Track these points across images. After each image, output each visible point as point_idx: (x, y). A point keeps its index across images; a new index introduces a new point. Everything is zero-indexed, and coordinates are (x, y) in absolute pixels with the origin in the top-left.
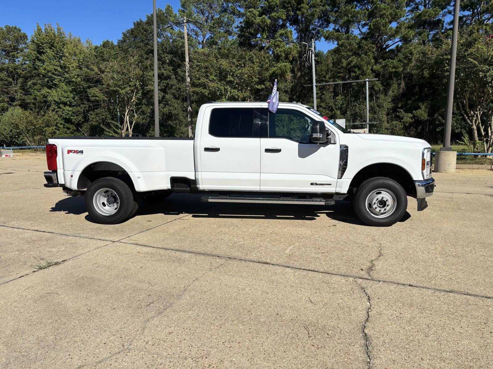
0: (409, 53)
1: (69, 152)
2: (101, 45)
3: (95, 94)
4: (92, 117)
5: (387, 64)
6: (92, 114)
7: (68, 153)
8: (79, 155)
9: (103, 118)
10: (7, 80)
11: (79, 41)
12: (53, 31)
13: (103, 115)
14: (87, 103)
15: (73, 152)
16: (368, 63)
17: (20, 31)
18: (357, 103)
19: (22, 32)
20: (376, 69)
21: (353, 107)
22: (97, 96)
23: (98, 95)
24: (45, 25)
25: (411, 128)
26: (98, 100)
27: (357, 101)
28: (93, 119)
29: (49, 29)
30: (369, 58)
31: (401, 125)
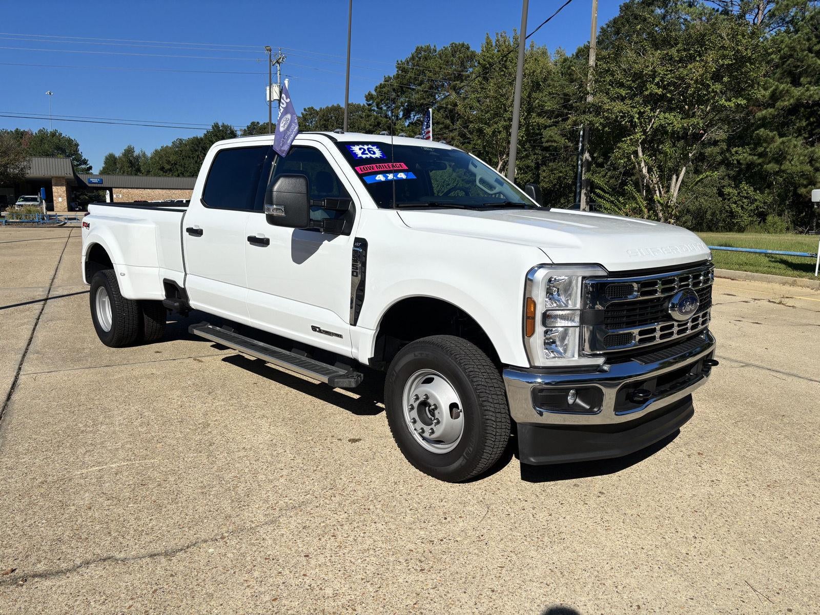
2: (573, 55)
3: (552, 137)
4: (544, 174)
6: (544, 171)
9: (560, 177)
10: (443, 123)
11: (544, 53)
12: (507, 43)
13: (561, 172)
14: (540, 152)
17: (468, 48)
19: (471, 49)
22: (555, 141)
23: (556, 139)
24: (497, 34)
26: (556, 148)
28: (544, 177)
29: (501, 40)
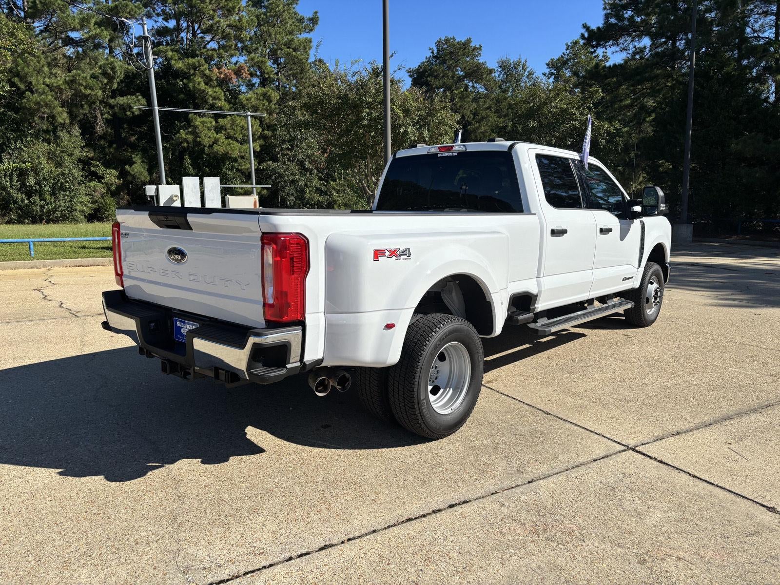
0: (110, 68)
1: (378, 254)
5: (76, 79)
7: (376, 258)
8: (402, 261)
15: (388, 253)
16: (39, 71)
18: (22, 143)
20: (55, 84)
21: (13, 150)
25: (120, 194)
27: (22, 140)
30: (39, 62)
31: (104, 188)
